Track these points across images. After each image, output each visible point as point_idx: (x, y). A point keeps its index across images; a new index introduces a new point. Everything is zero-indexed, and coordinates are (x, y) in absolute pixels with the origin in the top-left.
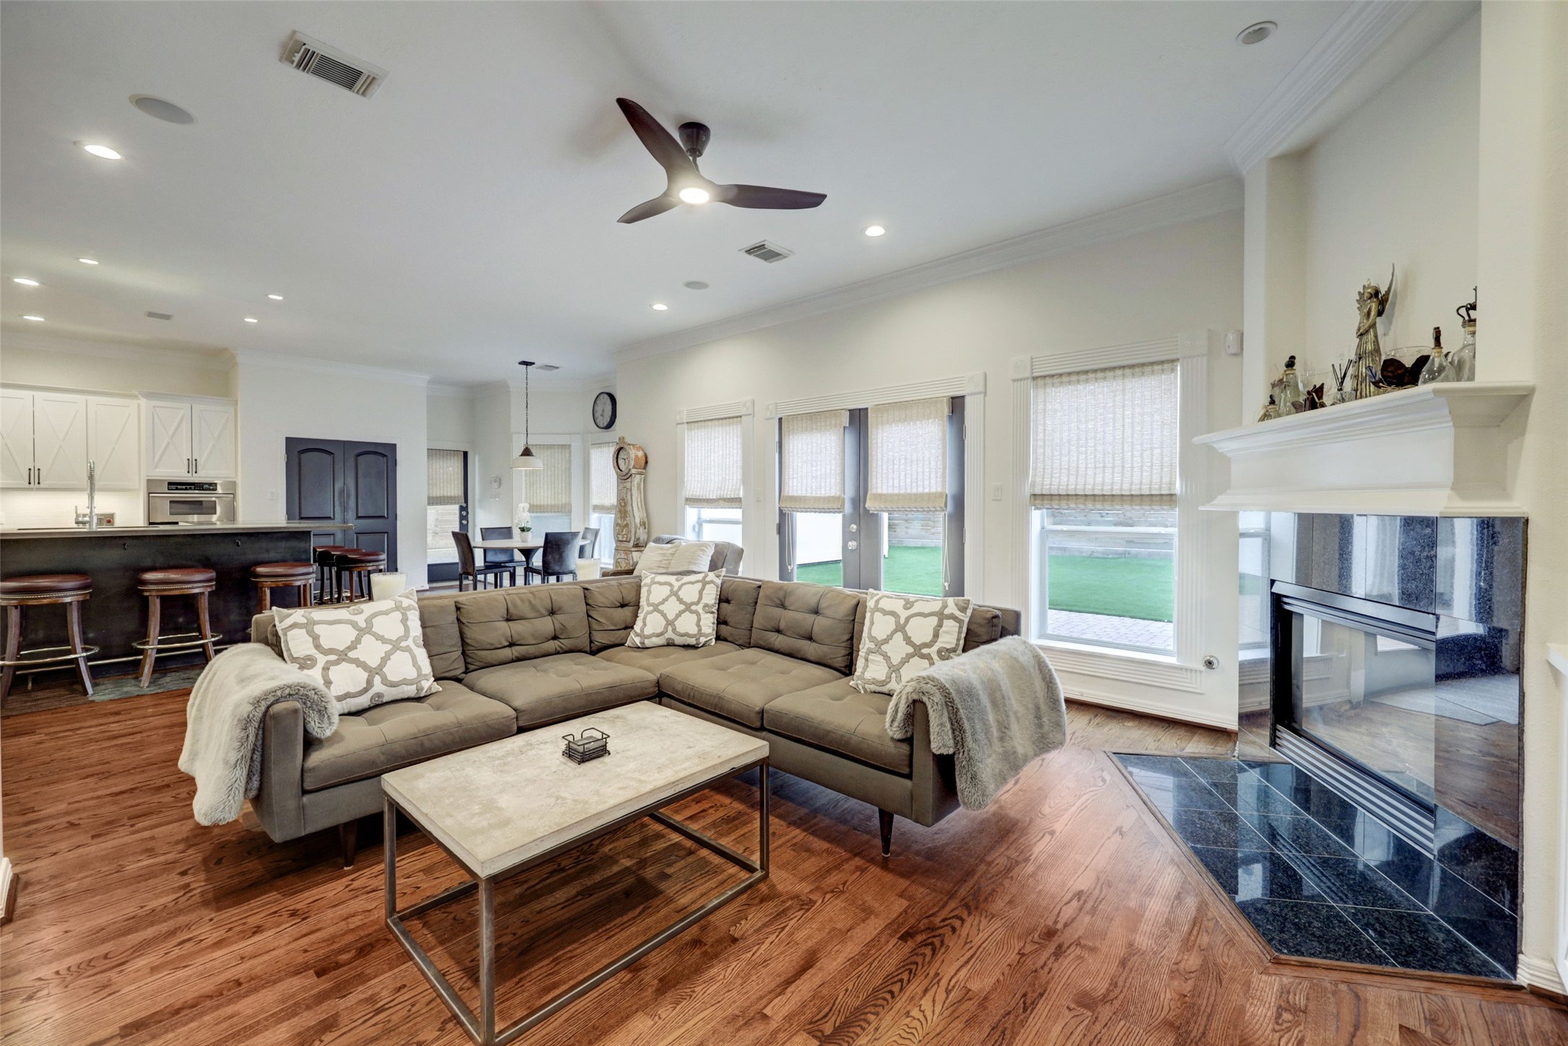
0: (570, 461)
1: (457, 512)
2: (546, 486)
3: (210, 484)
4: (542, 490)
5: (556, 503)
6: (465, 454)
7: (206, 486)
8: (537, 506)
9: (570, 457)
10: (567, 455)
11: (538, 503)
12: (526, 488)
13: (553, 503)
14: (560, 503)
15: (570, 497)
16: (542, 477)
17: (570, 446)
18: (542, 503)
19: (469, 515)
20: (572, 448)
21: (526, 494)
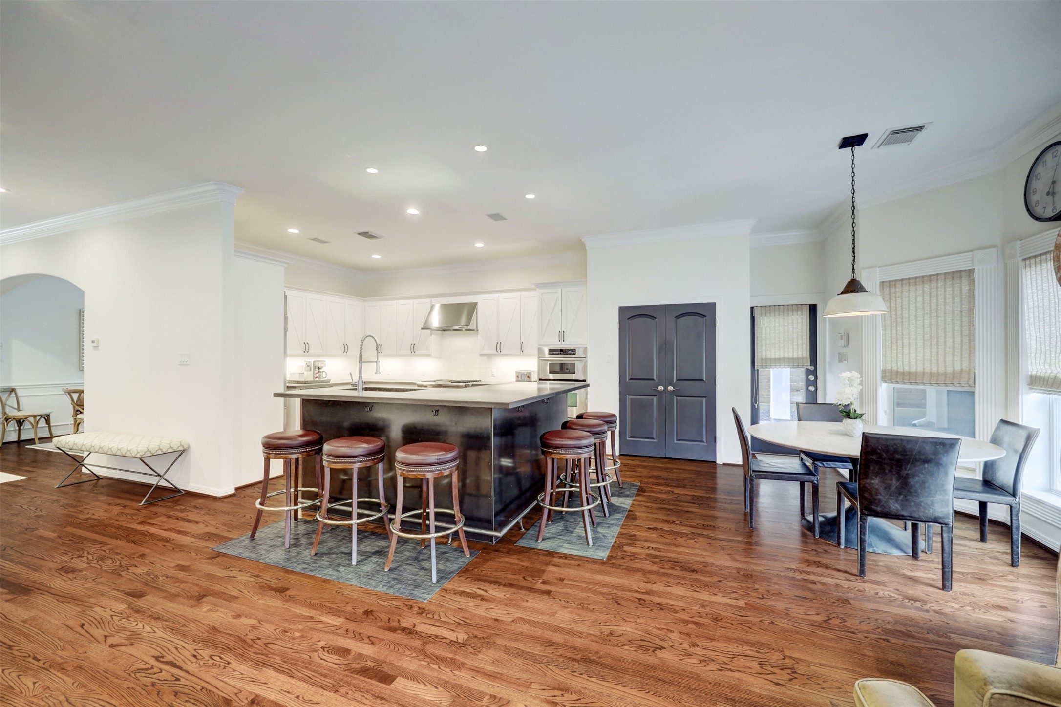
0: (972, 297)
1: (803, 376)
2: (920, 342)
3: (572, 350)
4: (913, 350)
5: (942, 369)
6: (813, 309)
7: (569, 352)
8: (903, 373)
9: (971, 291)
10: (966, 289)
11: (907, 369)
12: (885, 346)
13: (934, 369)
14: (949, 369)
15: (971, 360)
16: (912, 328)
17: (971, 272)
18: (913, 369)
19: (819, 381)
20: (976, 275)
21: (885, 355)
